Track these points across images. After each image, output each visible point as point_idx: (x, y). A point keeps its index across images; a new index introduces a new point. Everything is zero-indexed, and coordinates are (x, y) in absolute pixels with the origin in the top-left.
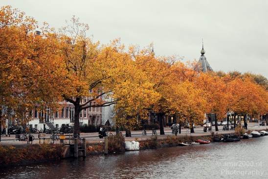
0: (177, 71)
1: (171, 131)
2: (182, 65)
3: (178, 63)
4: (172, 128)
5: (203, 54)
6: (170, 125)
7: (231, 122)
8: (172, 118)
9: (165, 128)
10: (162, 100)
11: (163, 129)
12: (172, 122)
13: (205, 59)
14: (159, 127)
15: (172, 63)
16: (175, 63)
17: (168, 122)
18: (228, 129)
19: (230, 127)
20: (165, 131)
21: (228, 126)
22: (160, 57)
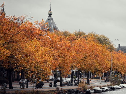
0: (25, 30)
1: (19, 86)
2: (30, 24)
3: (26, 23)
4: (20, 83)
5: (50, 15)
6: (18, 80)
7: (74, 78)
8: (20, 74)
9: (13, 83)
10: (12, 57)
11: (12, 84)
12: (20, 77)
13: (52, 19)
14: (8, 81)
15: (21, 23)
16: (24, 23)
17: (16, 77)
18: (72, 85)
19: (74, 83)
20: (13, 86)
21: (72, 82)
22: (10, 17)
